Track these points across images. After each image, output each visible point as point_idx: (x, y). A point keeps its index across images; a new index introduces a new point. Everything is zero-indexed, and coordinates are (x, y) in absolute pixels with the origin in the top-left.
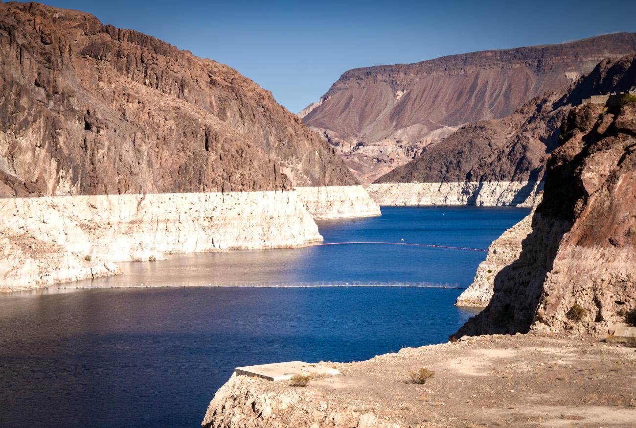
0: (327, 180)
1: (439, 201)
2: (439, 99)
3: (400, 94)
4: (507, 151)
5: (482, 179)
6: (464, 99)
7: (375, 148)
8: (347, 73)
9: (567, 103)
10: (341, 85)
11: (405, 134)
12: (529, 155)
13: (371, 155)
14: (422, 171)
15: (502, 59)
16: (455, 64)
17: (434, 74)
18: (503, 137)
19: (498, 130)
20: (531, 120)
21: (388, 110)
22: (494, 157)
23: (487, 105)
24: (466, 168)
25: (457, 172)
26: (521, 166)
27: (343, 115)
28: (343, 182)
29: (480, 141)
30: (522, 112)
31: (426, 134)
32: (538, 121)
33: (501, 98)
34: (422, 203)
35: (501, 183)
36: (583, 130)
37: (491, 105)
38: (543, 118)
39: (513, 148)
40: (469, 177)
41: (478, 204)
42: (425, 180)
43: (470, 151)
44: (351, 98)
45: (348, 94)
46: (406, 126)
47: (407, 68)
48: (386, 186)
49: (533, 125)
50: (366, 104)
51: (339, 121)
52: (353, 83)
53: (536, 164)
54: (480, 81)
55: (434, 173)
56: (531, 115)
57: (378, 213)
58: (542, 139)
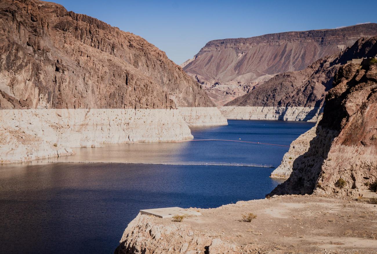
0: (197, 104)
1: (262, 118)
2: (263, 59)
3: (240, 55)
4: (303, 89)
5: (287, 105)
6: (278, 59)
7: (226, 86)
8: (210, 42)
9: (338, 63)
10: (206, 49)
11: (243, 79)
12: (315, 92)
13: (223, 90)
14: (252, 100)
15: (301, 37)
16: (273, 39)
17: (261, 44)
18: (300, 82)
19: (298, 77)
20: (317, 72)
21: (233, 64)
22: (295, 93)
23: (291, 63)
24: (278, 99)
25: (273, 101)
26: (310, 98)
27: (208, 66)
28: (206, 105)
29: (287, 84)
30: (312, 67)
31: (255, 79)
32: (321, 72)
33: (300, 59)
34: (252, 118)
35: (298, 108)
37: (294, 63)
38: (324, 71)
39: (306, 88)
40: (280, 104)
41: (285, 119)
42: (254, 105)
43: (281, 89)
44: (212, 56)
45: (210, 54)
46: (244, 74)
47: (245, 41)
48: (231, 108)
49: (318, 75)
50: (221, 61)
51: (204, 70)
52: (213, 48)
53: (319, 97)
54: (287, 49)
55: (260, 101)
56: (317, 69)
57: (226, 123)
58: (323, 83)
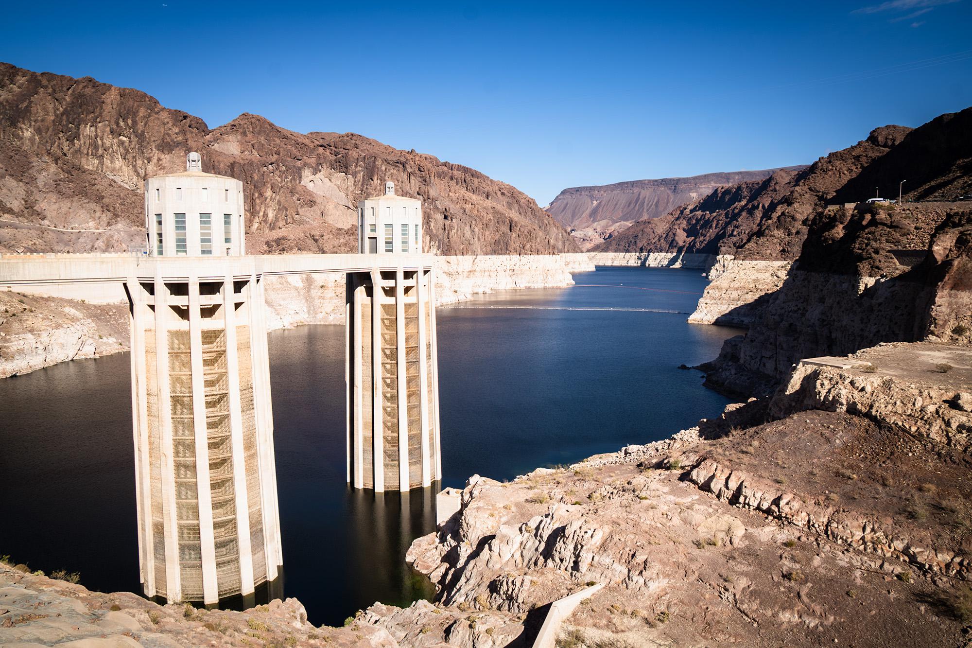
0: (566, 250)
1: (624, 263)
2: (618, 206)
3: (595, 203)
4: (664, 236)
5: (649, 252)
6: (632, 206)
7: (582, 233)
8: (565, 190)
9: (699, 210)
10: (561, 197)
11: (599, 225)
12: (676, 238)
13: (579, 236)
14: (614, 246)
15: (654, 185)
16: (627, 187)
17: (615, 192)
18: (661, 228)
19: (658, 224)
20: (677, 219)
21: (588, 212)
22: (656, 239)
23: (645, 210)
24: (640, 245)
25: (635, 247)
26: (672, 245)
27: (562, 214)
28: (575, 251)
29: (648, 230)
30: (672, 214)
31: (611, 226)
32: (681, 219)
33: (653, 206)
34: (614, 264)
35: (660, 254)
36: (842, 223)
37: (648, 210)
38: (684, 218)
39: (667, 234)
40: (641, 250)
41: (647, 265)
42: (616, 251)
43: (642, 235)
44: (567, 204)
45: (565, 202)
46: (599, 221)
47: (599, 188)
48: (593, 254)
49: (678, 222)
50: (576, 208)
51: (560, 217)
52: (568, 196)
53: (681, 244)
54: (641, 197)
55: (621, 247)
56: (677, 216)
57: (594, 269)
58: (684, 230)
